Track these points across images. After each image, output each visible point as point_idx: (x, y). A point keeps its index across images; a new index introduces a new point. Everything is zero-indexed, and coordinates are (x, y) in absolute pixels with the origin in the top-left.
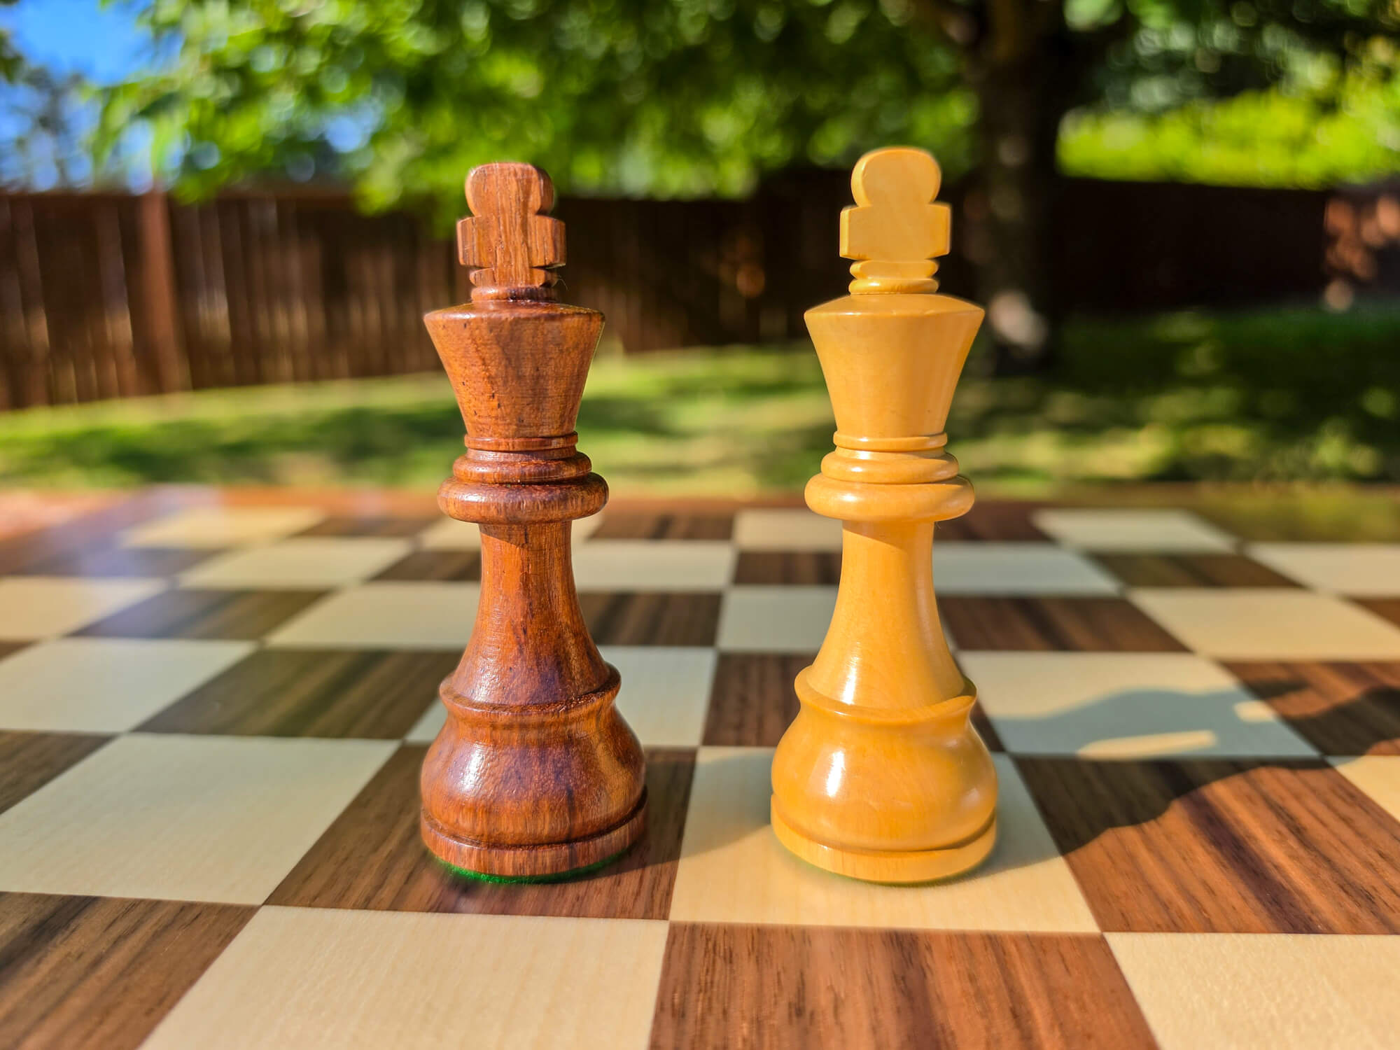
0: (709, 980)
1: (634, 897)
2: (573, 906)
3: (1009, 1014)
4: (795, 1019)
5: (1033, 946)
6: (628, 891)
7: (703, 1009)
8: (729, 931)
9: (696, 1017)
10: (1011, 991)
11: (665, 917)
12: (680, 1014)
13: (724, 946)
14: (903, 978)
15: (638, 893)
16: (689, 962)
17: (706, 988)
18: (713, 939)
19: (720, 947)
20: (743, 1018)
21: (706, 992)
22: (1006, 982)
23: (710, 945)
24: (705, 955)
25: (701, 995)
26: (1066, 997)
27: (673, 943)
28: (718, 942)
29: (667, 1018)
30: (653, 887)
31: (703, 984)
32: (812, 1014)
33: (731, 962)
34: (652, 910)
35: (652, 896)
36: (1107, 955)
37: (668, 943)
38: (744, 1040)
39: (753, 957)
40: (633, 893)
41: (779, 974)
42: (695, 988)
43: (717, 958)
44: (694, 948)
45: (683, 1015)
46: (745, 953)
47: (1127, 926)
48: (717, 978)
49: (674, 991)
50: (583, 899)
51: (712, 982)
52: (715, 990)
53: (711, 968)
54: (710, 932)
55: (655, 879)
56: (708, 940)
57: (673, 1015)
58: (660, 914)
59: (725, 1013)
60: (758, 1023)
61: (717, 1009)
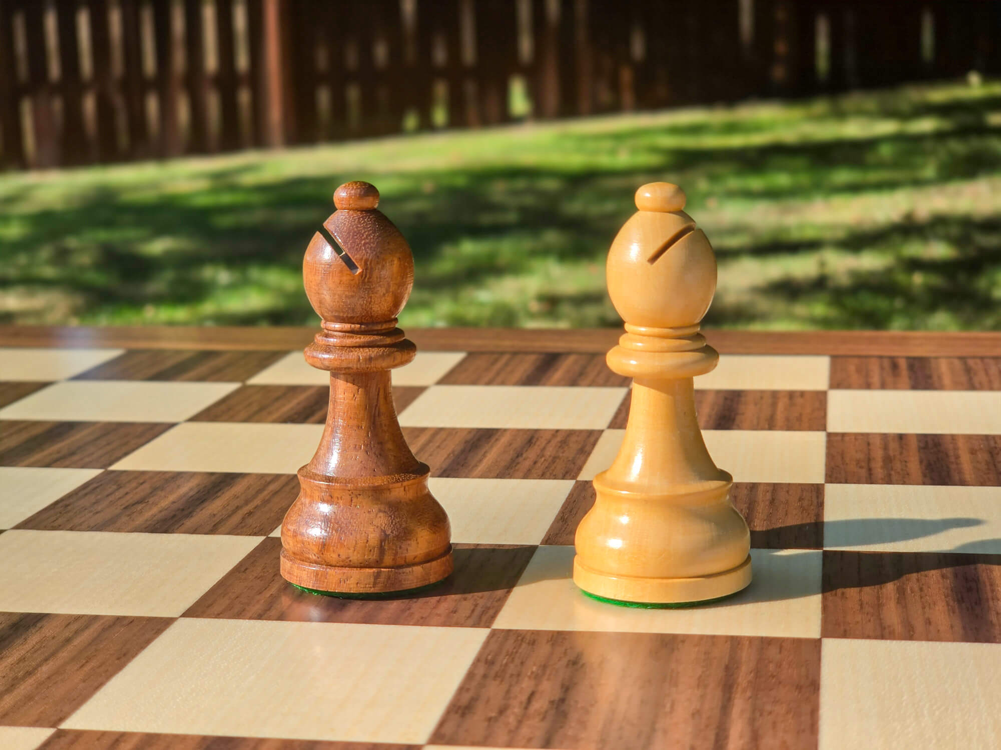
0: (515, 651)
1: (466, 618)
6: (462, 616)
8: (536, 633)
11: (488, 627)
12: (490, 663)
13: (530, 638)
15: (469, 617)
16: (503, 644)
17: (512, 655)
18: (522, 636)
20: (534, 665)
23: (520, 638)
24: (514, 642)
25: (507, 657)
27: (492, 637)
28: (526, 637)
29: (481, 664)
30: (482, 615)
31: (510, 653)
32: (583, 665)
33: (533, 645)
34: (479, 624)
35: (480, 618)
37: (488, 637)
39: (549, 643)
40: (466, 617)
41: (566, 650)
42: (504, 654)
43: (523, 643)
44: (507, 640)
45: (493, 664)
46: (544, 641)
48: (520, 650)
49: (489, 655)
50: (426, 618)
51: (517, 653)
52: (518, 655)
53: (517, 647)
54: (521, 633)
55: (484, 611)
57: (486, 663)
59: (522, 663)
60: (544, 667)
61: (517, 661)
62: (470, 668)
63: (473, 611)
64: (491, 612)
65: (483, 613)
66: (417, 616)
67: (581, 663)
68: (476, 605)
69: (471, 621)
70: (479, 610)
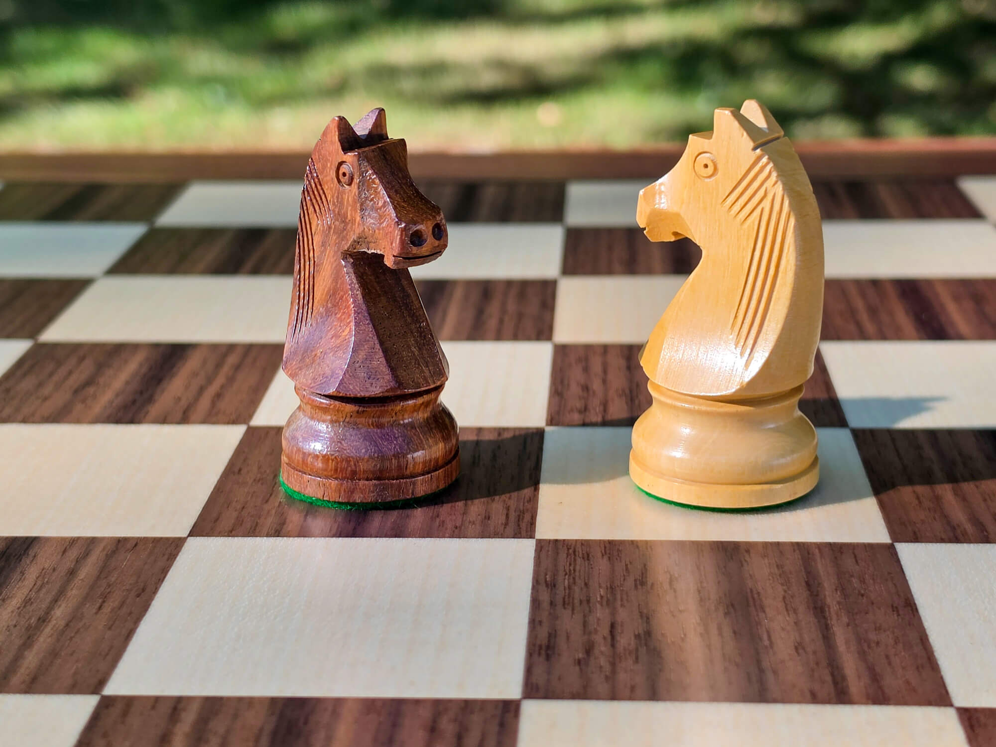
0: (572, 568)
1: (503, 526)
2: (454, 532)
3: (804, 584)
4: (639, 587)
5: (832, 550)
6: (498, 523)
7: (569, 583)
8: (586, 544)
9: (565, 587)
10: (808, 573)
11: (531, 537)
12: (552, 586)
13: (582, 551)
14: (725, 567)
15: (506, 524)
16: (556, 559)
18: (572, 548)
19: (579, 552)
20: (600, 587)
21: (570, 575)
22: (805, 568)
23: (571, 551)
24: (567, 557)
25: (567, 577)
26: (852, 576)
27: (541, 551)
28: (577, 550)
29: (542, 588)
30: (519, 521)
31: (568, 571)
32: (653, 584)
33: (588, 560)
34: (520, 533)
35: (519, 525)
36: (892, 555)
37: (536, 550)
38: (602, 597)
39: (606, 558)
40: (502, 524)
41: (626, 565)
42: (561, 573)
43: (577, 558)
44: (558, 553)
45: (555, 586)
46: (600, 555)
47: (916, 538)
48: (578, 568)
49: (545, 574)
50: (460, 527)
51: (574, 570)
52: (577, 574)
53: (572, 563)
54: (570, 544)
55: (519, 516)
56: (568, 549)
57: (547, 585)
58: (527, 535)
59: (586, 584)
60: (612, 589)
61: (580, 582)
62: (532, 593)
63: (507, 515)
64: (527, 517)
65: (519, 519)
66: (449, 525)
67: (649, 583)
68: (508, 509)
69: (510, 530)
70: (513, 516)
